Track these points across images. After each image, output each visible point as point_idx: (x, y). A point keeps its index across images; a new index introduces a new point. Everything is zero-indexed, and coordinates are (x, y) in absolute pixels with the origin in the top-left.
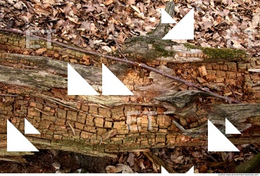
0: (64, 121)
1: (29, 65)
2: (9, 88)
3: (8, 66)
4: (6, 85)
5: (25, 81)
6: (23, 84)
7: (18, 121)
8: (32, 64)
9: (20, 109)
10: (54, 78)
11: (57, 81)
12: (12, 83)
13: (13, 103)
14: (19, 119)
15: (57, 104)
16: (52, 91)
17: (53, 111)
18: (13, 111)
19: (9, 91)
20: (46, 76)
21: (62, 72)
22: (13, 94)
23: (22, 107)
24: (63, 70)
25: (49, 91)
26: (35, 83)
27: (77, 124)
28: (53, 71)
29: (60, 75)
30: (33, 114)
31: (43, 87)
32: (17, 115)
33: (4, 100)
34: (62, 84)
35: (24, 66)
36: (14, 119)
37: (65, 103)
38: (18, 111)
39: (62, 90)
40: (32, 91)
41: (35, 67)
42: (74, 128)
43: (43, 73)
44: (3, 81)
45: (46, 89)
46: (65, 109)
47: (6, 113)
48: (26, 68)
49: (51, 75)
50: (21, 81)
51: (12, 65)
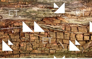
0: (55, 40)
1: (25, 4)
2: (15, 22)
3: (11, 7)
4: (12, 21)
5: (25, 16)
6: (23, 18)
7: (25, 45)
8: (27, 3)
9: (24, 36)
10: (44, 11)
11: (46, 12)
12: (16, 19)
13: (19, 33)
14: (25, 43)
15: (48, 29)
16: (44, 20)
17: (46, 34)
18: (20, 38)
19: (15, 25)
20: (38, 11)
21: (49, 6)
22: (18, 27)
23: (25, 35)
24: (49, 4)
25: (41, 20)
26: (31, 16)
27: (64, 41)
28: (42, 6)
29: (48, 8)
30: (34, 38)
31: (37, 19)
32: (23, 40)
33: (13, 32)
34: (50, 14)
35: (21, 5)
36: (22, 43)
37: (54, 27)
38: (23, 38)
39: (50, 19)
40: (30, 22)
41: (29, 5)
42: (63, 43)
43: (35, 9)
44: (10, 18)
45: (39, 19)
46: (55, 31)
47: (16, 40)
48: (23, 7)
49: (41, 9)
50: (22, 16)
51: (13, 6)
